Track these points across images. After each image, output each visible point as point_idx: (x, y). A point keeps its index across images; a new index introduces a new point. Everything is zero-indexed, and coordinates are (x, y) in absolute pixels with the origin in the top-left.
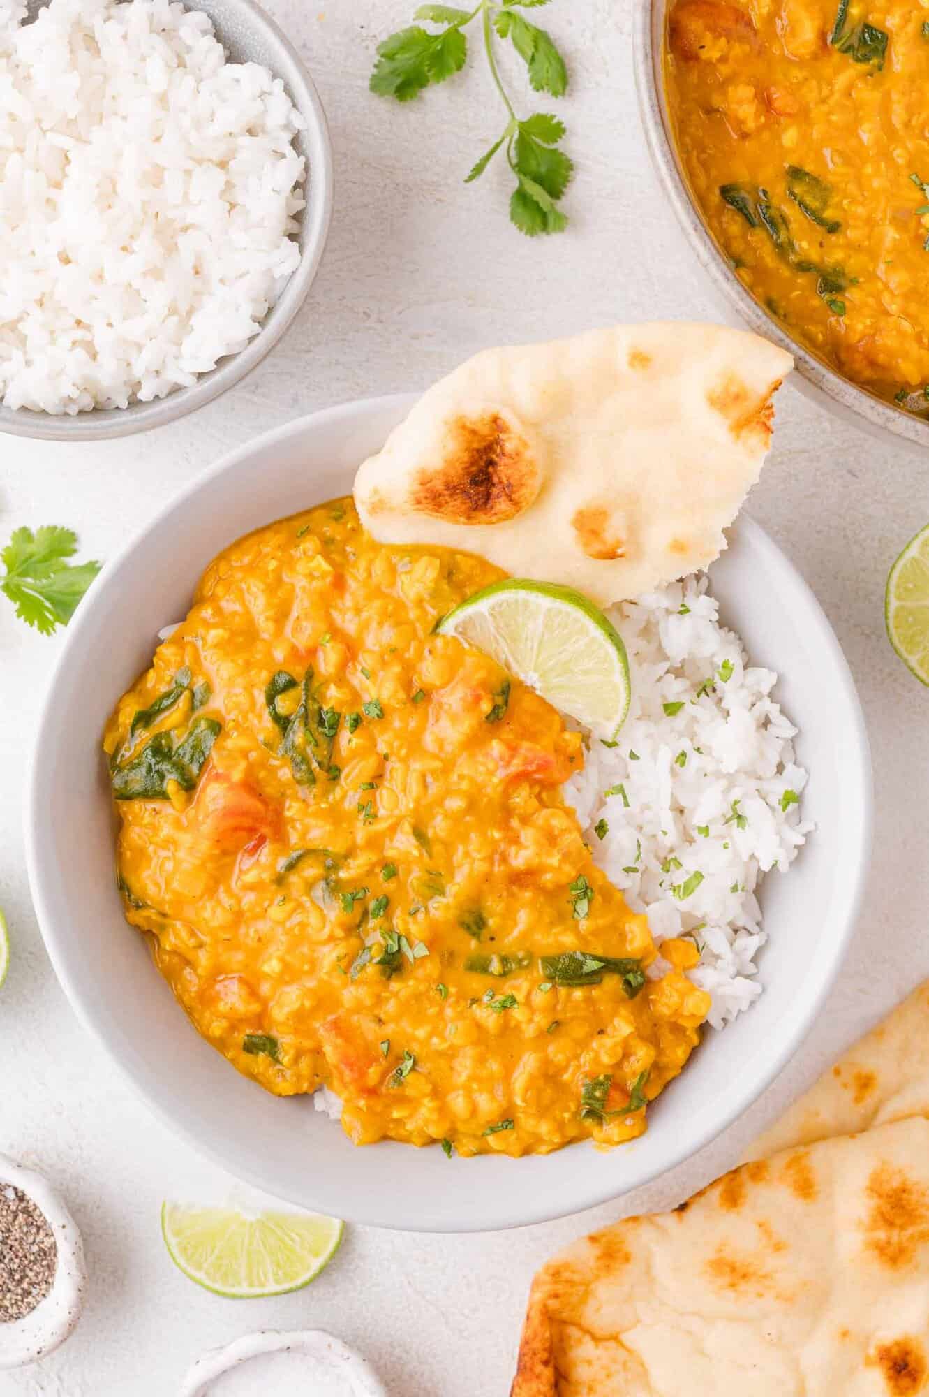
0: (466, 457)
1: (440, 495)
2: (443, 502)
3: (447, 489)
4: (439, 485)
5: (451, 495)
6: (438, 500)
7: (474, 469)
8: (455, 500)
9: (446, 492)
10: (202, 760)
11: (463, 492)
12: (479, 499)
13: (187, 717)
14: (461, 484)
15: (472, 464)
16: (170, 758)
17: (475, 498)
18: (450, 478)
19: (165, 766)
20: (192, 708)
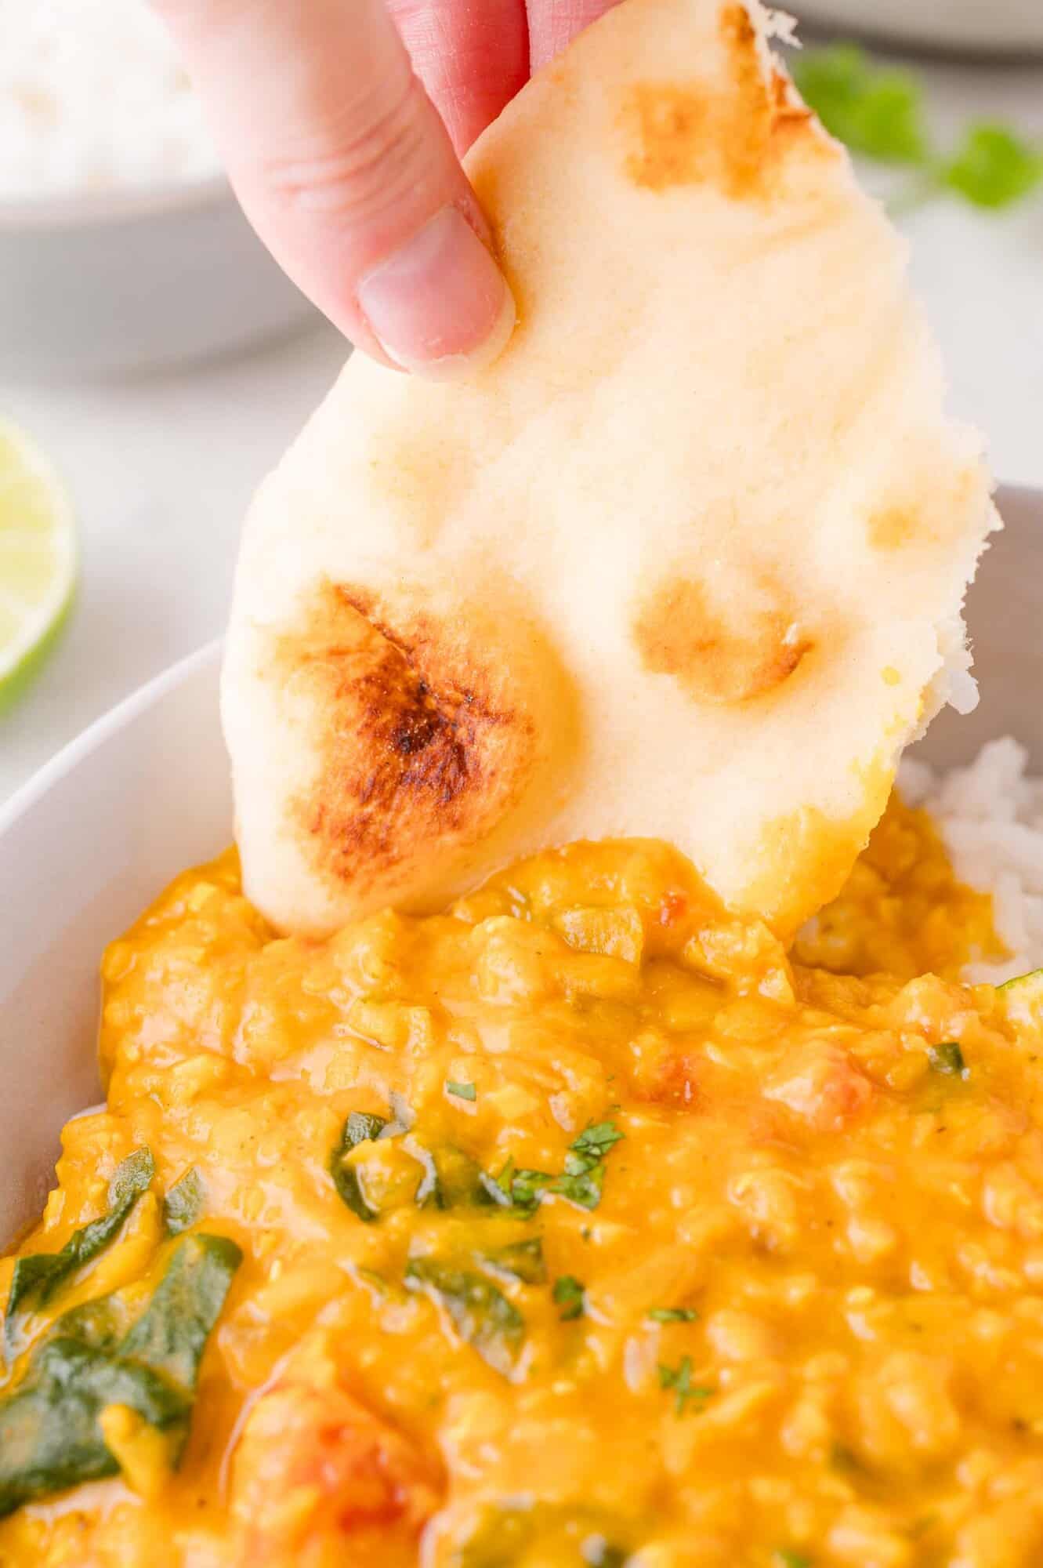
0: (351, 708)
1: (365, 822)
2: (382, 835)
3: (366, 799)
4: (346, 807)
5: (385, 806)
6: (368, 839)
7: (387, 717)
8: (399, 810)
9: (370, 809)
10: (197, 1338)
11: (401, 779)
12: (443, 769)
13: (151, 1255)
14: (381, 768)
15: (375, 712)
16: (110, 1356)
17: (434, 773)
18: (352, 773)
19: (100, 1377)
20: (165, 1233)
